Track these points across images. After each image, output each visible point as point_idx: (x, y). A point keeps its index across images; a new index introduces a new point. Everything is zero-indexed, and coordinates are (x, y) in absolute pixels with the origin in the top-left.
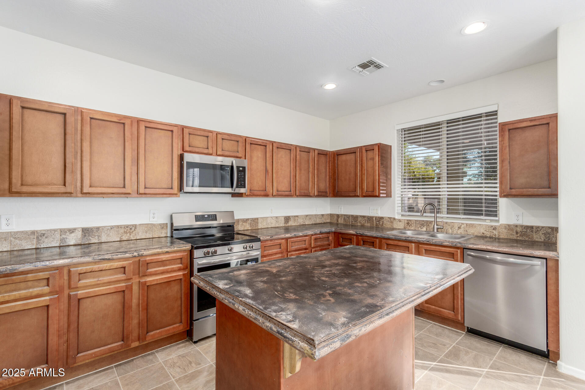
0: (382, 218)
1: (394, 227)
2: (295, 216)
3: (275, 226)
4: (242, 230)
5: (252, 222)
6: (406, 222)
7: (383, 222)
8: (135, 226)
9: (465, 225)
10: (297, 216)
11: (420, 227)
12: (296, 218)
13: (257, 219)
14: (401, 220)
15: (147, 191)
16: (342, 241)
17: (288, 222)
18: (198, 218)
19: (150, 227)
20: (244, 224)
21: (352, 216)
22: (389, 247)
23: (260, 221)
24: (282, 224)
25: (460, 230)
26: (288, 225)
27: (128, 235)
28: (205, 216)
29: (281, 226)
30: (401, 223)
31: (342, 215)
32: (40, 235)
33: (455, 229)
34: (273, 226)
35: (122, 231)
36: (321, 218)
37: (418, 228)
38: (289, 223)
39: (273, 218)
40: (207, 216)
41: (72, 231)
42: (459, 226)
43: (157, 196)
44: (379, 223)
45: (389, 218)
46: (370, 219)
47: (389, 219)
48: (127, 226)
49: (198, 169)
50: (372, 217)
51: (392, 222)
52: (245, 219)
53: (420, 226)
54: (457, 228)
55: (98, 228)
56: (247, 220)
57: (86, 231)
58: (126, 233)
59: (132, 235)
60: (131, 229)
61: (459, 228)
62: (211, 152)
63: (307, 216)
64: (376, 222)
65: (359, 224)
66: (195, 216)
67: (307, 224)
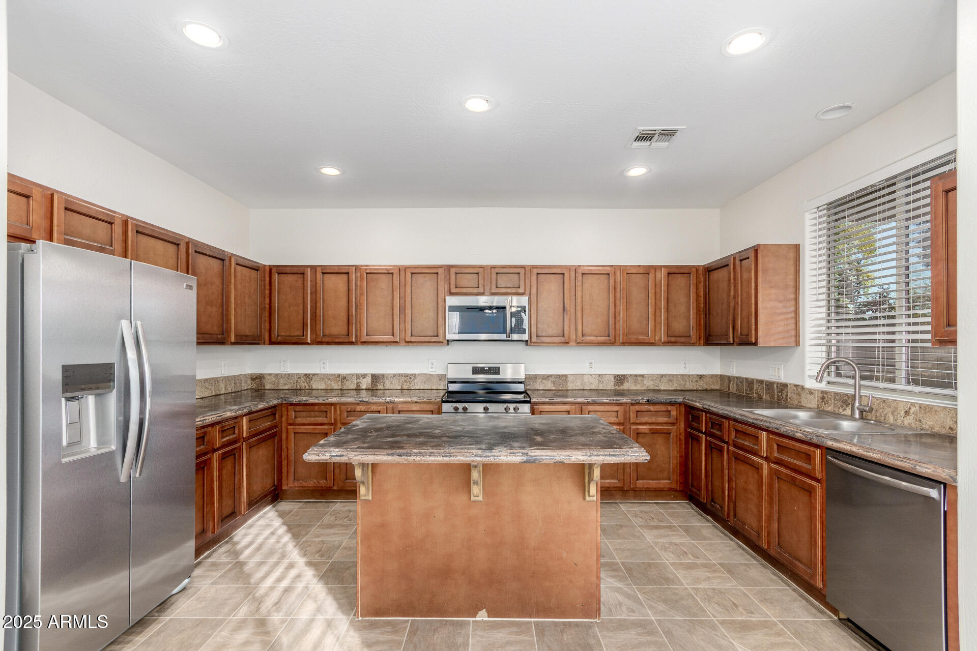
0: (785, 386)
1: (803, 405)
2: (636, 376)
3: (597, 388)
4: (541, 390)
5: (557, 380)
6: (820, 395)
7: (787, 393)
8: (414, 375)
9: (917, 408)
10: (642, 376)
11: (842, 407)
12: (640, 378)
13: (566, 376)
14: (813, 391)
15: (414, 339)
16: (692, 421)
17: (622, 384)
18: (476, 371)
19: (428, 377)
20: (544, 381)
21: (747, 379)
22: (738, 436)
23: (570, 379)
24: (611, 386)
25: (908, 417)
26: (621, 388)
27: (408, 384)
28: (485, 368)
29: (609, 388)
30: (812, 397)
31: (734, 377)
32: (343, 378)
33: (898, 415)
34: (593, 387)
35: (403, 379)
36: (697, 381)
37: (839, 408)
38: (624, 385)
39: (594, 376)
40: (487, 368)
41: (364, 376)
42: (906, 409)
43: (424, 344)
44: (781, 395)
45: (795, 385)
46: (769, 385)
47: (795, 388)
48: (407, 375)
49: (458, 313)
50: (772, 383)
51: (799, 394)
52: (546, 375)
53: (842, 404)
54: (902, 413)
55: (383, 375)
56: (549, 376)
57: (375, 378)
58: (406, 381)
59: (412, 384)
60: (411, 378)
61: (907, 413)
62: (482, 291)
63: (662, 376)
64: (777, 392)
65: (755, 395)
66: (473, 367)
67: (662, 388)
